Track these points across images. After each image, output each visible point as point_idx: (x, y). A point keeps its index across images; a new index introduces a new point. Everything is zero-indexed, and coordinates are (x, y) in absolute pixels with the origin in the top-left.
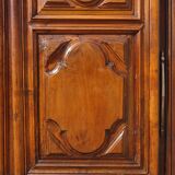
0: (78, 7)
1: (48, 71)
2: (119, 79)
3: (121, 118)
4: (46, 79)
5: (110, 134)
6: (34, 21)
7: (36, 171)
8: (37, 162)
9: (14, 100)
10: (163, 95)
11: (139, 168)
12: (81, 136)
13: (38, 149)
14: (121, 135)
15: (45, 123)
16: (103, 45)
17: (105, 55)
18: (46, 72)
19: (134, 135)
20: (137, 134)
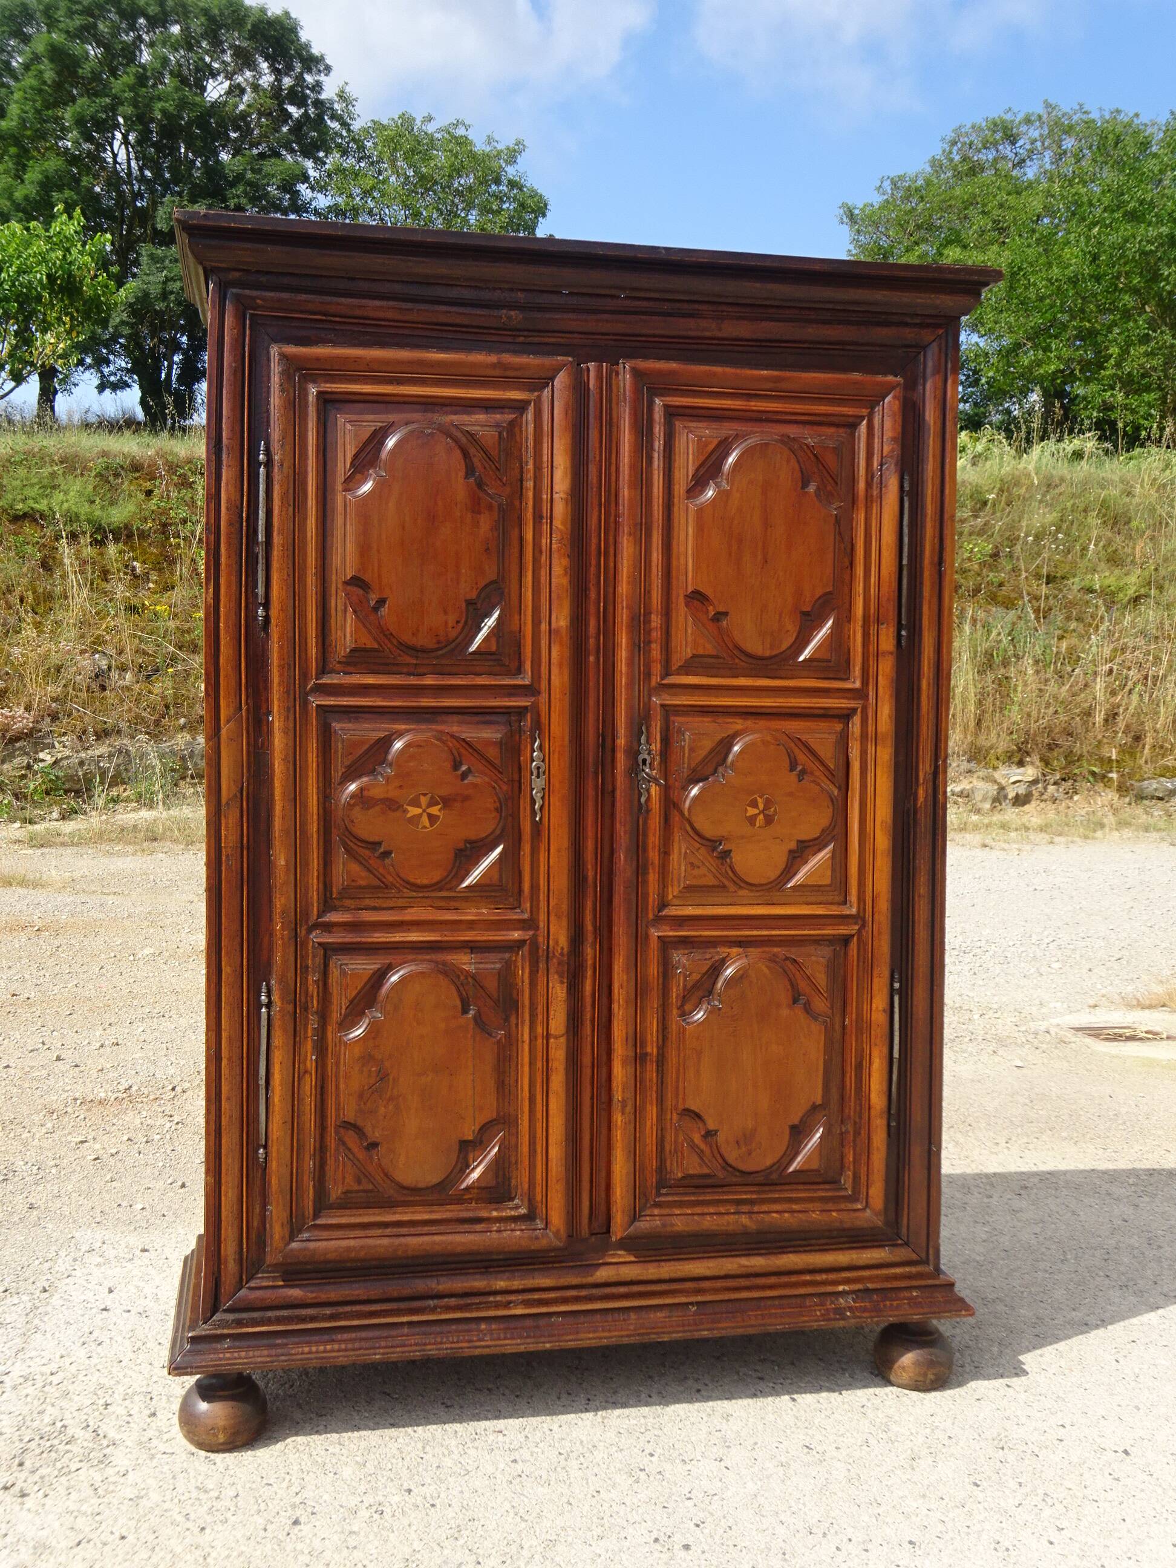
0: (744, 892)
1: (684, 1014)
2: (817, 1029)
3: (819, 1102)
4: (682, 1031)
5: (798, 1133)
6: (659, 920)
7: (656, 1211)
8: (659, 1194)
9: (620, 1072)
10: (896, 1054)
11: (847, 1198)
12: (746, 1139)
13: (661, 1168)
14: (818, 1135)
15: (675, 1116)
16: (788, 962)
17: (792, 985)
18: (680, 1016)
19: (842, 1134)
20: (847, 1132)
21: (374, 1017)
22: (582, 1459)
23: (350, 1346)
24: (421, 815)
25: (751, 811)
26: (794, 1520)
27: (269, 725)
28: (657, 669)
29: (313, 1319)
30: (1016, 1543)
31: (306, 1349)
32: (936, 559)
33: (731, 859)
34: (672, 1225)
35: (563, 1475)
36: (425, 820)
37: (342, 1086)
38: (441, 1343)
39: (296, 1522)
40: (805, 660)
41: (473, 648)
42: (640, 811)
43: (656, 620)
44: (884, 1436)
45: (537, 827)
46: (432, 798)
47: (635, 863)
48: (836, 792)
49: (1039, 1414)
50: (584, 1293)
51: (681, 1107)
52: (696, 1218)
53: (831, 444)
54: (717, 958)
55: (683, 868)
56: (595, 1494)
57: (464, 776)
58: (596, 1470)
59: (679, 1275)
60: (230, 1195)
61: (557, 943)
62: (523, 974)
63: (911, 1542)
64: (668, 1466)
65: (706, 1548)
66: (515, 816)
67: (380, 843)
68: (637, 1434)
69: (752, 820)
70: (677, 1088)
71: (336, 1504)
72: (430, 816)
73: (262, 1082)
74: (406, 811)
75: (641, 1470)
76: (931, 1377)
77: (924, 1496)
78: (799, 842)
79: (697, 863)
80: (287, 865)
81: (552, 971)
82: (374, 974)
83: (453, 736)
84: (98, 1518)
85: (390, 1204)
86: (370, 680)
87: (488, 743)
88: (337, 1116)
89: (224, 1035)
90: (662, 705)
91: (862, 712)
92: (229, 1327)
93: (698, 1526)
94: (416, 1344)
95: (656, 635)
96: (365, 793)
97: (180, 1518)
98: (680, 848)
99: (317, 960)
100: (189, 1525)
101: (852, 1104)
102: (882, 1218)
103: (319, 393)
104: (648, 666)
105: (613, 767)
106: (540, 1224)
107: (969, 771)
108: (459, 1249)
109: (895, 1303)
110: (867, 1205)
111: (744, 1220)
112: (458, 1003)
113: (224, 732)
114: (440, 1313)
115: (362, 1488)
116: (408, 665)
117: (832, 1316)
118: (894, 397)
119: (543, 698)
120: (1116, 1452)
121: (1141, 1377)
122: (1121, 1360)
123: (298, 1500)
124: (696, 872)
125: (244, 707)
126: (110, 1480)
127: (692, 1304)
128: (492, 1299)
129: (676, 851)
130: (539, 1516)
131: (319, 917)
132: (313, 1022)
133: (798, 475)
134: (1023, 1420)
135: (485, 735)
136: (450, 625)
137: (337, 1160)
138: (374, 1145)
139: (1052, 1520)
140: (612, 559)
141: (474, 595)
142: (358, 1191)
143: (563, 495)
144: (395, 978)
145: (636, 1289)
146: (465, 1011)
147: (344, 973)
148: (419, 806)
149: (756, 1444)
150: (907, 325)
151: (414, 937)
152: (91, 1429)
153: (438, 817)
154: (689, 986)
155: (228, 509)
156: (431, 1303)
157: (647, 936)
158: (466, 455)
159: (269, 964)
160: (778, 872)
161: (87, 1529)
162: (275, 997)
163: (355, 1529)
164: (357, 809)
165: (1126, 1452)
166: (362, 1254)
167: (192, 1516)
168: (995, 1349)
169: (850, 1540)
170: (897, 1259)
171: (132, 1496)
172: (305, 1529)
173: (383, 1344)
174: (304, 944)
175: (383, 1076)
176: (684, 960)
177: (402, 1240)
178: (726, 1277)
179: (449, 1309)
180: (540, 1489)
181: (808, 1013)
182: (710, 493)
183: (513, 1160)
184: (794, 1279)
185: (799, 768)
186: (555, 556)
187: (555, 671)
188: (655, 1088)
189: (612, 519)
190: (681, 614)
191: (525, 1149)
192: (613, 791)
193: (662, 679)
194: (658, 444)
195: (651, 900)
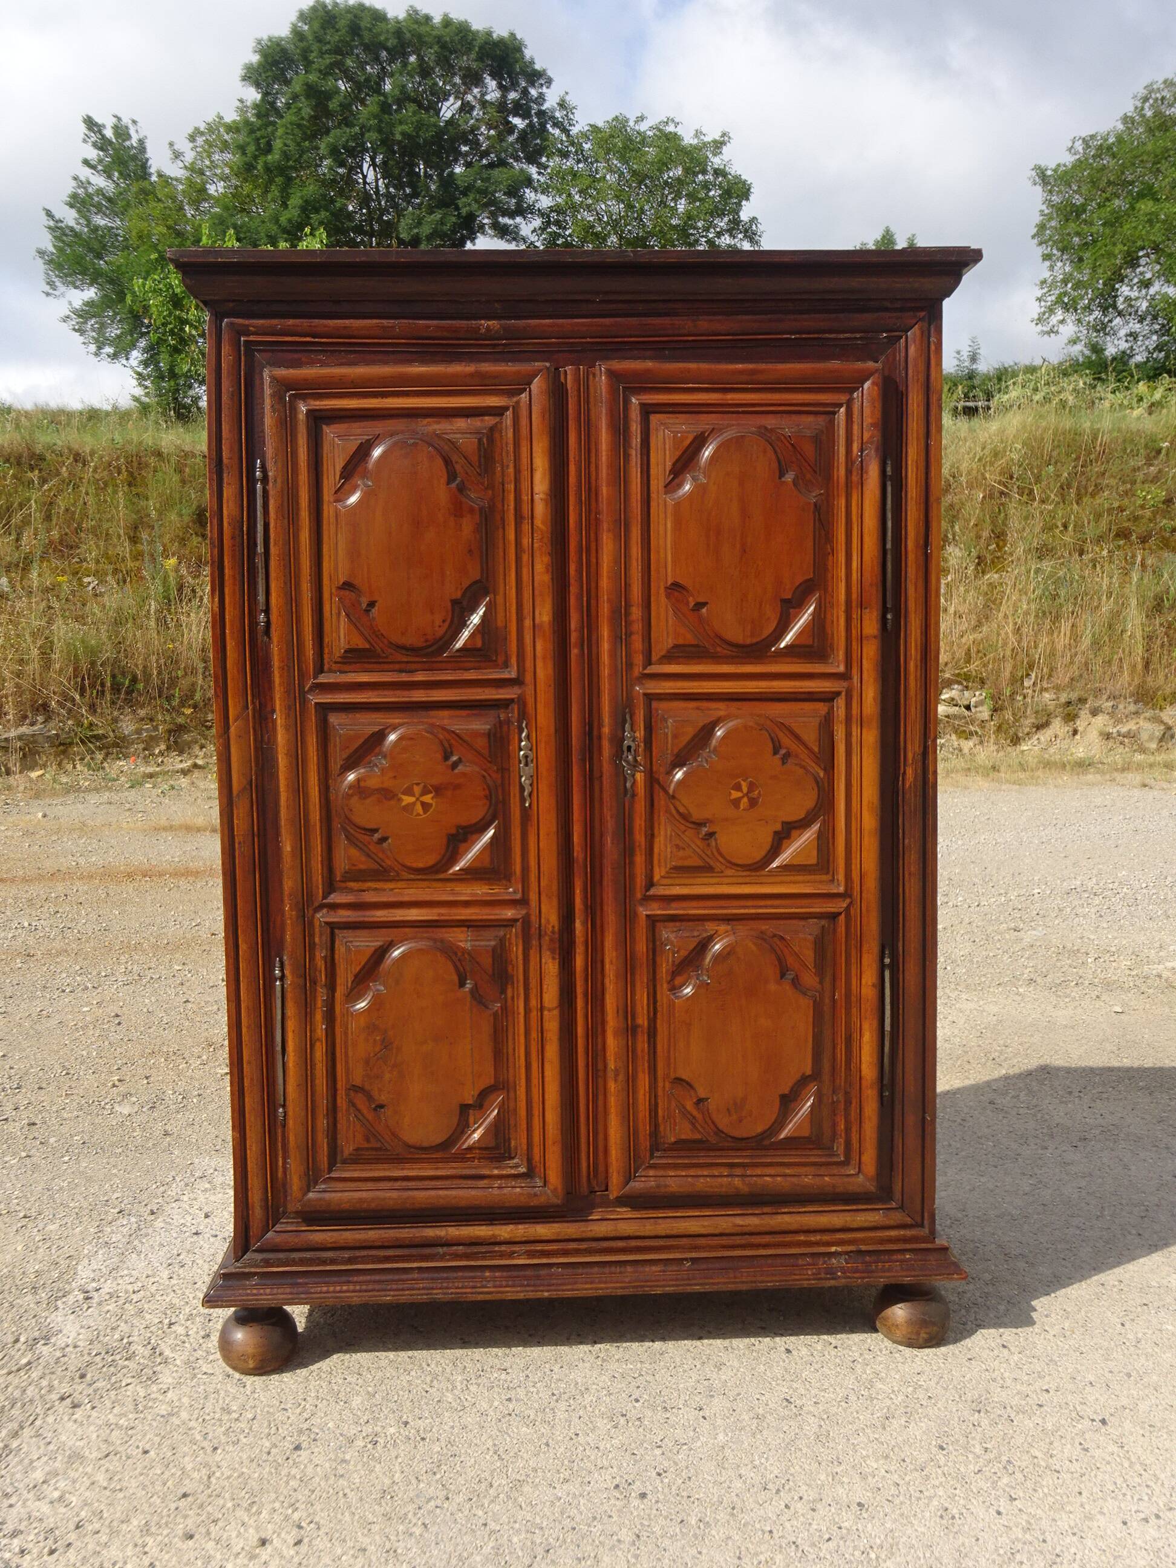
0: (729, 872)
1: (674, 988)
2: (805, 1003)
3: (809, 1072)
4: (671, 1005)
5: (788, 1101)
6: (647, 899)
7: (651, 1173)
8: (652, 1157)
9: (612, 1043)
10: (888, 1027)
11: (839, 1164)
12: (736, 1107)
13: (655, 1133)
14: (809, 1104)
15: (667, 1085)
16: (775, 939)
17: (779, 960)
18: (670, 990)
19: (833, 1102)
20: (838, 1101)
21: (378, 990)
22: (572, 1401)
23: (364, 1287)
24: (414, 804)
25: (735, 794)
26: (752, 1475)
27: (274, 722)
28: (638, 659)
29: (333, 1262)
30: (964, 1511)
31: (325, 1289)
32: (922, 542)
33: (716, 840)
34: (666, 1186)
35: (549, 1416)
36: (419, 808)
37: (350, 1054)
38: (447, 1288)
39: (298, 1448)
40: (786, 647)
41: (459, 645)
42: (624, 794)
43: (636, 613)
44: (866, 1393)
45: (526, 814)
46: (425, 787)
47: (622, 846)
48: (822, 774)
49: (1026, 1378)
50: (584, 1246)
51: (672, 1076)
52: (690, 1179)
53: (808, 433)
54: (705, 935)
55: (669, 850)
56: (574, 1437)
57: (455, 765)
58: (581, 1413)
59: (674, 1232)
60: (254, 1149)
61: (548, 921)
62: (516, 951)
63: (859, 1504)
64: (649, 1413)
65: (661, 1497)
66: (505, 803)
67: (376, 831)
68: (630, 1379)
69: (736, 803)
70: (669, 1058)
71: (338, 1432)
72: (423, 804)
73: (279, 1048)
74: (400, 800)
75: (623, 1415)
76: (923, 1335)
77: (887, 1457)
78: (783, 823)
79: (681, 844)
80: (292, 851)
81: (544, 947)
82: (376, 951)
83: (444, 729)
84: (130, 1432)
85: (399, 1160)
86: (364, 678)
87: (476, 734)
88: (348, 1081)
89: (243, 1006)
90: (645, 694)
91: (846, 695)
92: (257, 1266)
93: (659, 1474)
94: (424, 1288)
95: (637, 627)
96: (362, 784)
97: (198, 1437)
98: (666, 830)
99: (324, 938)
100: (205, 1444)
101: (843, 1074)
102: (875, 1184)
103: (308, 411)
104: (629, 656)
105: (600, 753)
106: (539, 1182)
107: (1136, 713)
108: (463, 1203)
109: (887, 1265)
110: (859, 1171)
111: (737, 1182)
112: (455, 978)
113: (232, 730)
114: (448, 1260)
115: (365, 1418)
116: (399, 662)
117: (823, 1276)
118: (873, 383)
119: (529, 690)
120: (1093, 1420)
121: (1143, 1342)
122: (1128, 1325)
123: (305, 1426)
124: (681, 853)
125: (250, 707)
126: (152, 1396)
127: (686, 1259)
128: (497, 1248)
129: (662, 833)
130: (516, 1456)
131: (324, 898)
132: (322, 994)
133: (775, 465)
134: (1009, 1382)
135: (474, 727)
136: (437, 623)
137: (348, 1120)
138: (382, 1106)
139: (1007, 1489)
140: (593, 554)
141: (459, 595)
142: (367, 1149)
143: (542, 496)
144: (396, 953)
145: (633, 1243)
146: (462, 984)
147: (348, 950)
148: (413, 795)
149: (739, 1394)
150: (887, 309)
151: (414, 914)
152: (149, 1347)
153: (431, 805)
154: (677, 963)
155: (229, 524)
156: (441, 1250)
157: (635, 914)
158: (447, 462)
159: (281, 942)
160: (763, 853)
161: (119, 1442)
162: (287, 972)
163: (347, 1457)
164: (355, 798)
165: (1104, 1422)
166: (373, 1205)
167: (210, 1436)
168: (1002, 1308)
169: (801, 1498)
170: (892, 1223)
171: (165, 1413)
172: (304, 1454)
173: (394, 1287)
174: (311, 923)
175: (386, 1045)
176: (672, 936)
177: (410, 1193)
178: (721, 1235)
179: (457, 1256)
180: (525, 1429)
181: (796, 988)
182: (687, 487)
183: (512, 1122)
184: (788, 1238)
185: (783, 751)
186: (537, 554)
187: (540, 664)
188: (646, 1058)
189: (593, 516)
190: (661, 606)
191: (523, 1113)
192: (601, 776)
193: (645, 668)
194: (636, 441)
195: (638, 880)
